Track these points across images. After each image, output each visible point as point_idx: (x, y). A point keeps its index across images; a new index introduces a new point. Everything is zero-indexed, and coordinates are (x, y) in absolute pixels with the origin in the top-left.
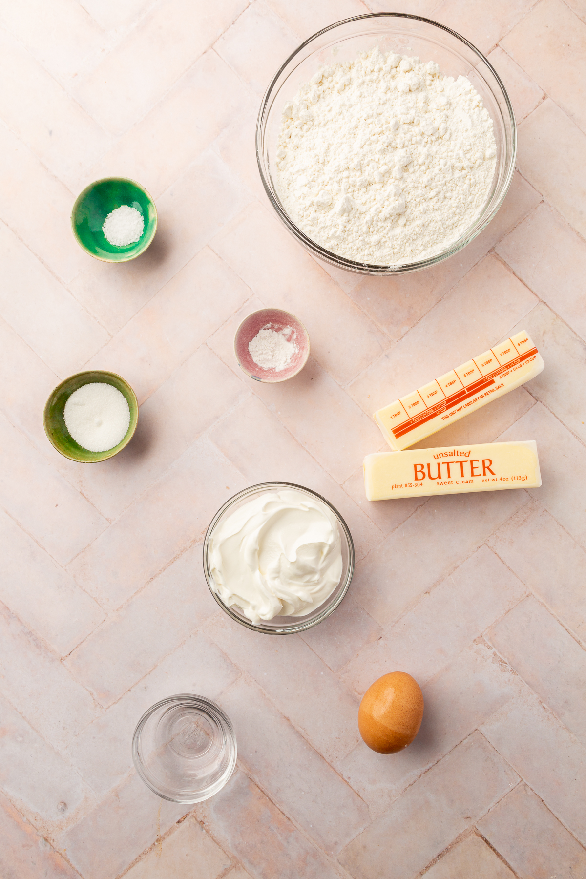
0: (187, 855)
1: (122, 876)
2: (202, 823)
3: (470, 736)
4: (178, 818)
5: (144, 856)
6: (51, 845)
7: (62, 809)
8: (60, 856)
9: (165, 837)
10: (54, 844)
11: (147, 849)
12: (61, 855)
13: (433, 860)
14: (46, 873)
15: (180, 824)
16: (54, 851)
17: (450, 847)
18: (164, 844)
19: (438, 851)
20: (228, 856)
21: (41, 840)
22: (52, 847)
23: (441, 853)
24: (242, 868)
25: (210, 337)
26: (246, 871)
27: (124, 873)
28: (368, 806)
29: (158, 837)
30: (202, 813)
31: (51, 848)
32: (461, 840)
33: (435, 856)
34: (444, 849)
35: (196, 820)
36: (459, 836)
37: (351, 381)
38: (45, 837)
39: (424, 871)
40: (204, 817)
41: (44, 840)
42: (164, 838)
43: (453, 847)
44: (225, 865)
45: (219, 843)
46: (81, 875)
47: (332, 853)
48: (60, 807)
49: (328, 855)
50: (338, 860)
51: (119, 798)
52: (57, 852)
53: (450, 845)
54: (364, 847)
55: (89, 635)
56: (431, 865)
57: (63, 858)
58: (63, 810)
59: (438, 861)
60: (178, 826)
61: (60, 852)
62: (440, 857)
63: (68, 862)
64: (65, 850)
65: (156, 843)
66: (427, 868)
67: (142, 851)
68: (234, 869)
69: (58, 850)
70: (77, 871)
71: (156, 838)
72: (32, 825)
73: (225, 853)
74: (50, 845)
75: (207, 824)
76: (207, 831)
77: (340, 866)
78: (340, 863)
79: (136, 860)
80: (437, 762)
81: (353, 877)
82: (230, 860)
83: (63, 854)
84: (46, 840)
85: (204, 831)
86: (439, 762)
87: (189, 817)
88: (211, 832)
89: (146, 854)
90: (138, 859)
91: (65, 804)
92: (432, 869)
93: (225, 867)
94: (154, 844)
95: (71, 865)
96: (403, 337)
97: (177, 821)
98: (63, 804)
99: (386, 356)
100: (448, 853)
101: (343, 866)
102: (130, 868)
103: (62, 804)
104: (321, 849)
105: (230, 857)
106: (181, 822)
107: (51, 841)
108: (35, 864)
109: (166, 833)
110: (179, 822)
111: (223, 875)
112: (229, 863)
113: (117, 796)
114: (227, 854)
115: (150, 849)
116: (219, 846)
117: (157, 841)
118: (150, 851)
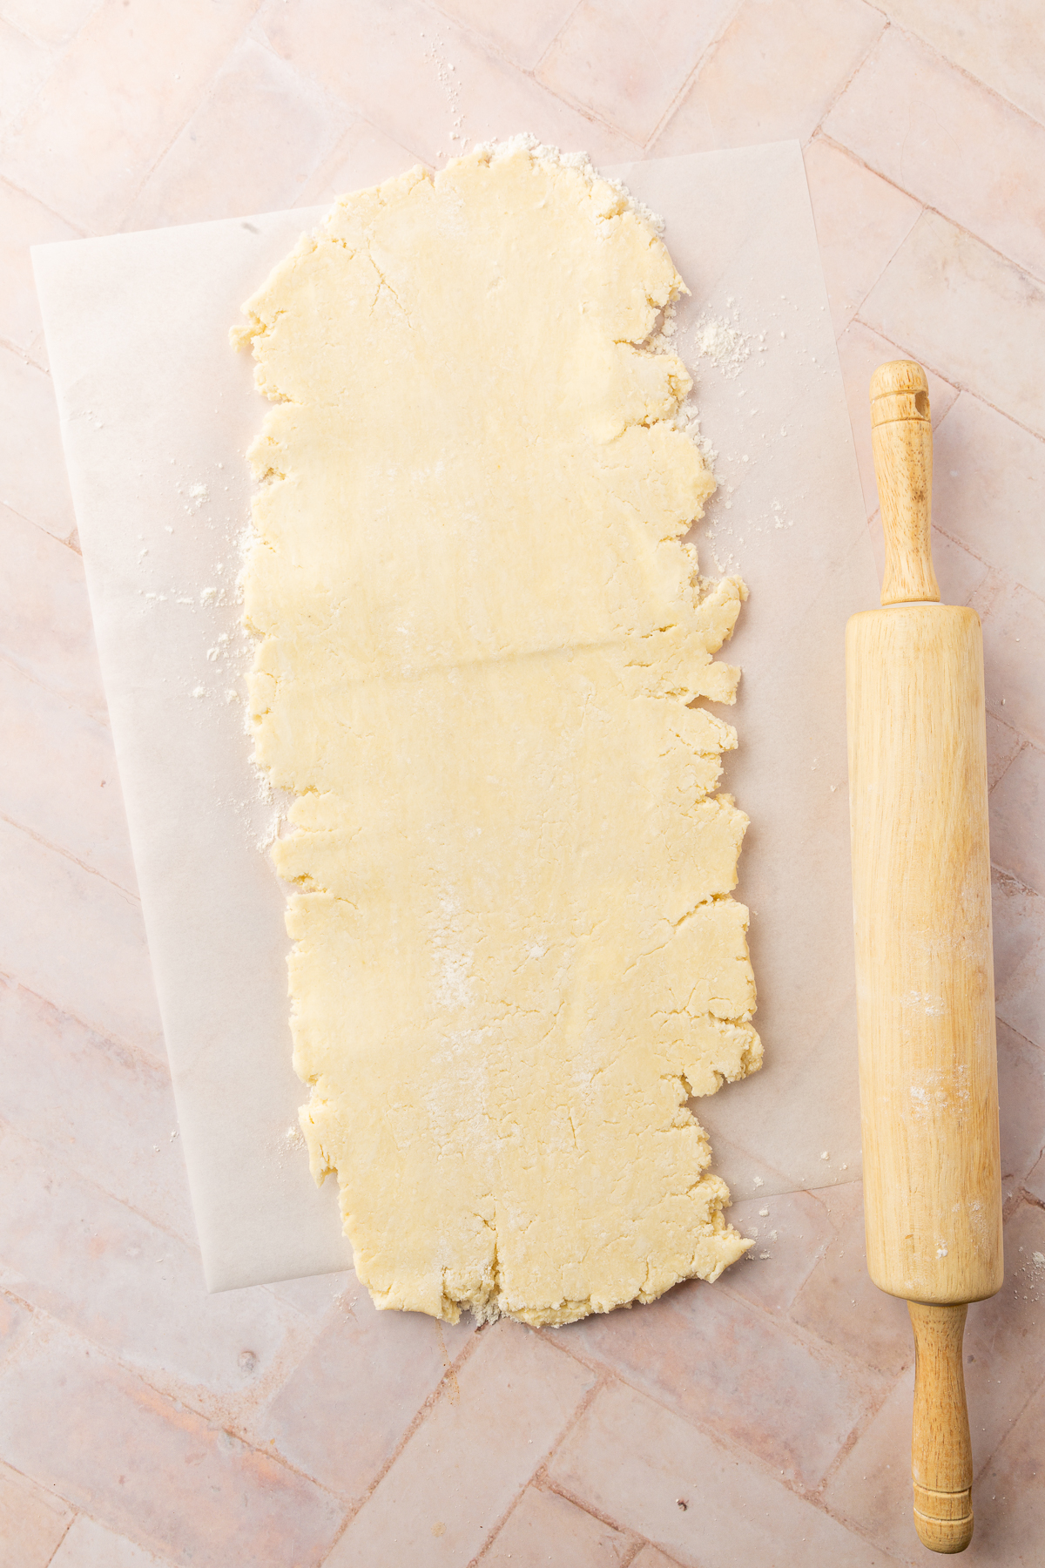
0: (509, 1386)
1: (394, 1459)
5: (428, 1410)
6: (243, 1441)
7: (247, 1364)
8: (265, 1456)
9: (460, 1363)
10: (249, 1437)
11: (431, 1396)
12: (266, 1453)
14: (246, 1499)
15: (484, 1331)
16: (252, 1451)
18: (461, 1378)
20: (588, 1368)
21: (221, 1436)
22: (245, 1444)
24: (618, 1382)
26: (628, 1384)
27: (398, 1454)
28: (824, 1205)
29: (448, 1367)
31: (243, 1447)
38: (227, 1428)
41: (225, 1435)
42: (459, 1367)
44: (586, 1384)
45: (565, 1347)
46: (314, 1481)
47: (779, 1307)
48: (244, 1361)
49: (771, 1313)
50: (793, 1318)
51: (354, 1315)
52: (258, 1450)
54: (835, 1281)
57: (271, 1459)
58: (251, 1367)
60: (479, 1336)
61: (263, 1448)
63: (284, 1462)
64: (272, 1442)
65: (446, 1380)
67: (423, 1403)
68: (604, 1388)
69: (258, 1447)
70: (306, 1476)
71: (443, 1370)
72: (197, 1413)
73: (580, 1362)
74: (240, 1442)
76: (538, 1331)
77: (799, 1327)
78: (797, 1322)
79: (414, 1423)
81: (827, 1341)
82: (593, 1373)
83: (270, 1450)
84: (231, 1433)
85: (531, 1332)
88: (544, 1330)
89: (431, 1405)
90: (419, 1419)
91: (253, 1354)
93: (587, 1389)
94: (442, 1383)
95: (291, 1468)
97: (476, 1328)
98: (248, 1356)
101: (805, 1326)
102: (407, 1439)
103: (245, 1354)
104: (757, 1306)
105: (591, 1366)
106: (484, 1328)
107: (242, 1433)
108: (219, 1489)
109: (460, 1355)
110: (479, 1329)
111: (587, 1404)
112: (592, 1379)
113: (350, 1311)
114: (584, 1364)
115: (436, 1395)
116: (567, 1352)
117: (446, 1376)
118: (437, 1397)
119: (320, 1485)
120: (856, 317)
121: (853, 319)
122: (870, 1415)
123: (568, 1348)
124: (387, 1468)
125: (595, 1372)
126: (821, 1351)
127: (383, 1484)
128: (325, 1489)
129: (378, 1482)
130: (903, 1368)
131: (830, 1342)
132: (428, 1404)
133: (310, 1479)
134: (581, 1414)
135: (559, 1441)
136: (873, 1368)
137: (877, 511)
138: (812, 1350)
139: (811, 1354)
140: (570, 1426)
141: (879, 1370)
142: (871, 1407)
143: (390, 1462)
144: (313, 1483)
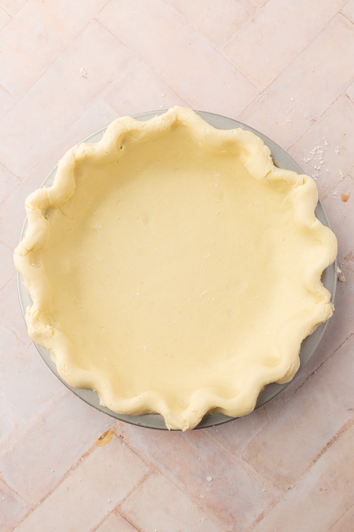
0: (110, 466)
1: (53, 490)
2: (121, 437)
3: (347, 340)
4: (100, 435)
5: (72, 471)
9: (90, 452)
11: (74, 465)
13: (324, 449)
15: (102, 440)
17: (337, 436)
18: (89, 459)
19: (327, 440)
20: (147, 464)
23: (330, 442)
24: (159, 473)
25: (99, 13)
26: (163, 475)
27: (56, 488)
29: (84, 453)
30: (121, 429)
32: (346, 429)
33: (325, 445)
34: (332, 438)
35: (116, 435)
36: (344, 426)
37: (224, 44)
39: (317, 458)
40: (122, 432)
42: (89, 454)
43: (339, 436)
44: (144, 472)
45: (138, 453)
46: (17, 493)
49: (233, 454)
50: (242, 457)
53: (337, 434)
55: (9, 281)
56: (322, 453)
59: (328, 449)
60: (100, 442)
62: (329, 445)
63: (5, 482)
65: (82, 459)
66: (319, 456)
67: (70, 467)
68: (152, 475)
70: (13, 490)
71: (81, 454)
73: (143, 461)
75: (126, 438)
76: (127, 444)
77: (245, 462)
78: (244, 460)
79: (65, 475)
80: (321, 365)
81: (256, 471)
82: (148, 467)
85: (124, 444)
86: (323, 364)
87: (109, 433)
88: (130, 444)
89: (73, 469)
90: (67, 474)
92: (323, 456)
93: (145, 474)
94: (80, 460)
95: (7, 485)
96: (265, 4)
97: (99, 437)
99: (253, 20)
100: (336, 441)
101: (247, 462)
102: (60, 482)
104: (227, 449)
105: (148, 464)
106: (103, 439)
109: (90, 449)
110: (101, 439)
111: (143, 480)
112: (147, 470)
113: (44, 421)
114: (145, 462)
115: (77, 465)
116: (138, 455)
117: (82, 457)
118: (77, 466)
119: (19, 496)
120: (340, 11)
121: (339, 12)
122: (271, 507)
123: (139, 454)
124: (50, 494)
125: (149, 467)
126: (253, 474)
127: (47, 500)
128: (21, 497)
129: (45, 499)
130: (289, 489)
131: (258, 471)
132: (72, 468)
133: (15, 492)
134: (140, 484)
135: (129, 495)
136: (276, 486)
137: (337, 99)
138: (249, 473)
139: (249, 475)
140: (134, 489)
141: (278, 488)
142: (272, 504)
143: (51, 491)
144: (16, 494)
